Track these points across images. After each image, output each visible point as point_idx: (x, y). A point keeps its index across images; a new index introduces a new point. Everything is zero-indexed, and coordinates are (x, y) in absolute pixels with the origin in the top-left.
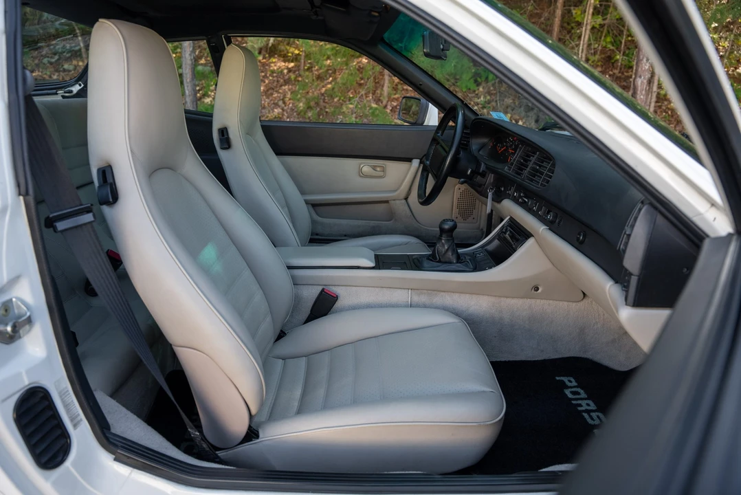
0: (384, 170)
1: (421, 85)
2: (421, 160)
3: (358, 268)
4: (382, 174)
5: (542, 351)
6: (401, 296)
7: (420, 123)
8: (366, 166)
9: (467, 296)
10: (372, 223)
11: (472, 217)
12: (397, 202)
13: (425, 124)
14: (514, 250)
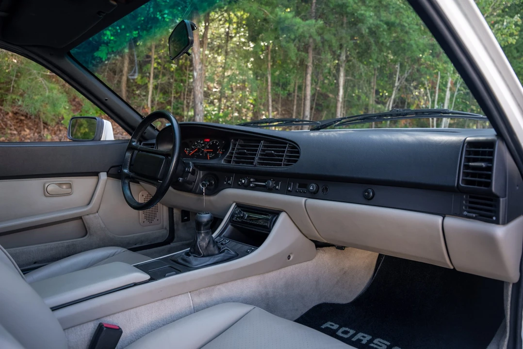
0: (70, 186)
1: (106, 100)
2: (107, 172)
3: (135, 284)
4: (69, 191)
5: (297, 310)
6: (184, 302)
7: (98, 139)
8: (52, 185)
9: (239, 282)
10: (66, 243)
11: (156, 219)
12: (91, 216)
13: (102, 139)
14: (269, 230)
